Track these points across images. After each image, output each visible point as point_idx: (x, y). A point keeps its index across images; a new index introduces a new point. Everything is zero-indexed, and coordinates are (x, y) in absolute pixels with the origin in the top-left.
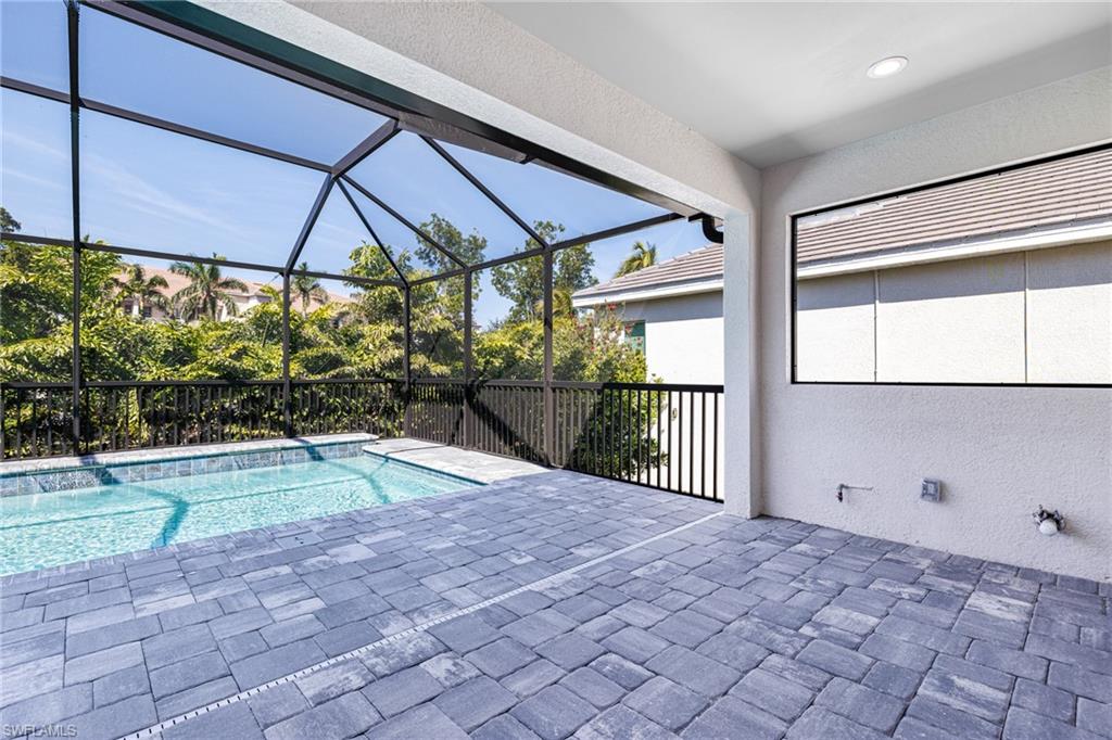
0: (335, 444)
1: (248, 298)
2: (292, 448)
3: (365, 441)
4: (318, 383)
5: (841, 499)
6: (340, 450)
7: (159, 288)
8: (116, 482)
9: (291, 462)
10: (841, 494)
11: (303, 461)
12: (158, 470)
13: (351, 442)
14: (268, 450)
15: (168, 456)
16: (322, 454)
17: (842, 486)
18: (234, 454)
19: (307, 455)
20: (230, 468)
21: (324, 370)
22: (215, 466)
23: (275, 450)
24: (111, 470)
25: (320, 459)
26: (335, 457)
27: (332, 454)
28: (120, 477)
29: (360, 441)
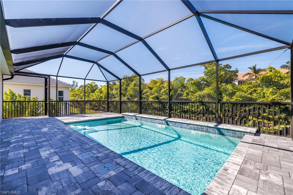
2: (211, 127)
11: (216, 133)
12: (176, 124)
16: (224, 133)
18: (193, 124)
20: (192, 129)
25: (223, 135)
26: (230, 136)
27: (228, 134)
28: (169, 124)
29: (244, 132)
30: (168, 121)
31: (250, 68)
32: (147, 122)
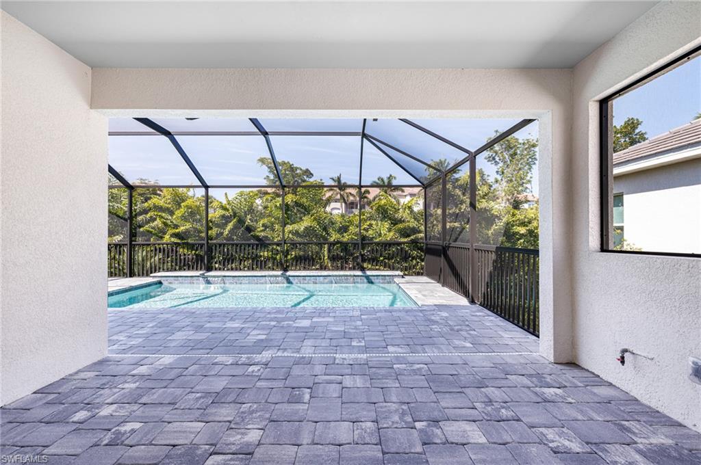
0: (379, 276)
1: (406, 196)
2: (358, 276)
3: (396, 276)
4: (404, 243)
5: (623, 362)
6: (382, 279)
7: (367, 195)
8: (292, 283)
9: (358, 282)
10: (623, 358)
11: (363, 283)
12: (305, 280)
13: (388, 276)
14: (347, 276)
15: (308, 274)
16: (373, 281)
17: (625, 351)
18: (333, 276)
19: (365, 280)
20: (332, 283)
21: (408, 236)
22: (326, 281)
23: (350, 276)
24: (290, 278)
25: (372, 283)
26: (379, 282)
27: (378, 281)
28: (293, 281)
29: (393, 276)
30: (289, 276)
31: (333, 179)
32: (241, 283)
